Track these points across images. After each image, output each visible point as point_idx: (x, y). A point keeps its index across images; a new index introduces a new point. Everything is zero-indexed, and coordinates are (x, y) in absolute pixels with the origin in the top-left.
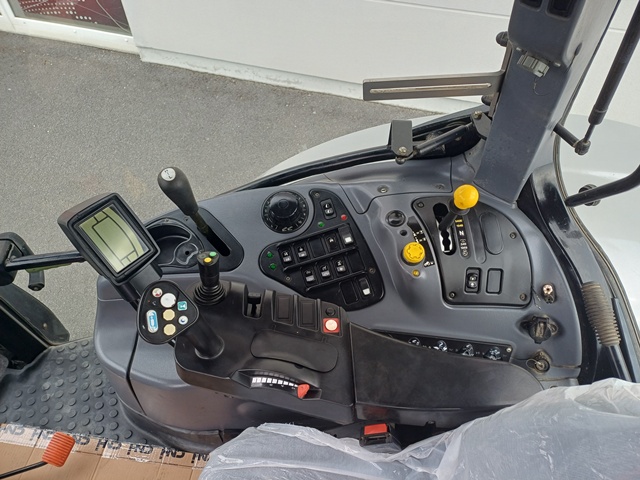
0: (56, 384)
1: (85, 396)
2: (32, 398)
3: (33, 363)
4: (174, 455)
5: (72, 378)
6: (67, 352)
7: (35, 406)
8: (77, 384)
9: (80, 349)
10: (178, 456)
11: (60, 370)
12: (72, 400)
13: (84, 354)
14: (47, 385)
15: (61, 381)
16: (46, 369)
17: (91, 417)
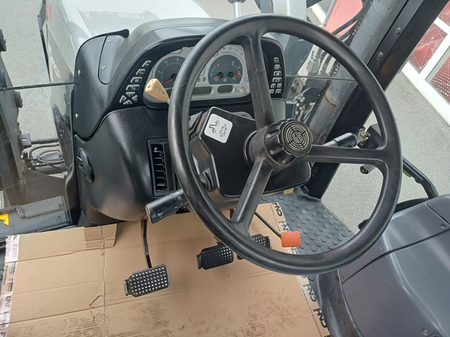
0: (307, 217)
1: (313, 237)
2: (294, 209)
3: (311, 197)
4: (321, 319)
5: (315, 223)
6: (325, 212)
7: (291, 213)
8: (315, 228)
9: (332, 217)
10: (322, 323)
11: (315, 214)
12: (306, 231)
13: (331, 221)
14: (304, 212)
15: (310, 218)
16: (310, 206)
17: (306, 248)
